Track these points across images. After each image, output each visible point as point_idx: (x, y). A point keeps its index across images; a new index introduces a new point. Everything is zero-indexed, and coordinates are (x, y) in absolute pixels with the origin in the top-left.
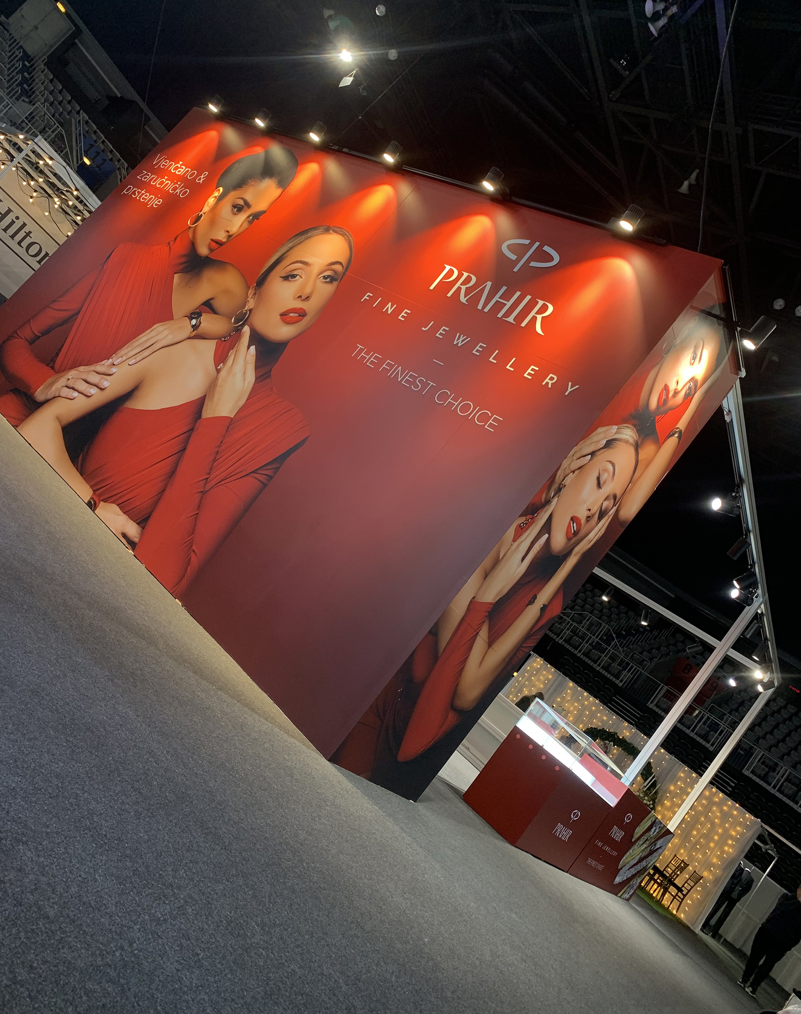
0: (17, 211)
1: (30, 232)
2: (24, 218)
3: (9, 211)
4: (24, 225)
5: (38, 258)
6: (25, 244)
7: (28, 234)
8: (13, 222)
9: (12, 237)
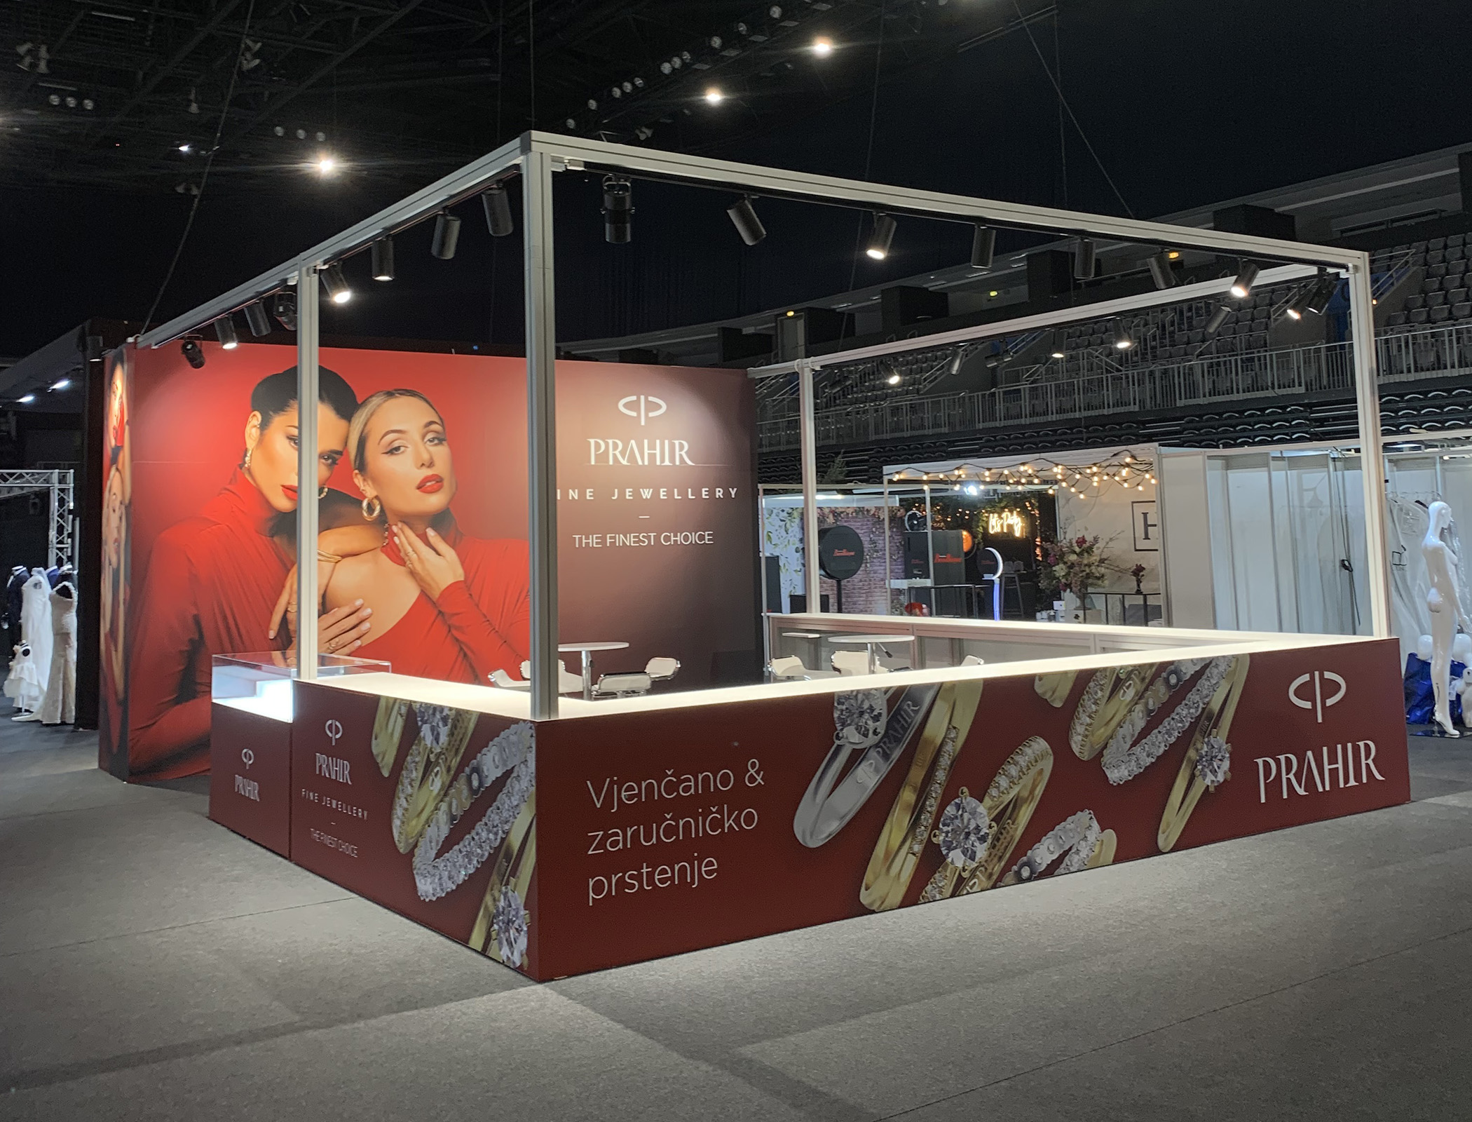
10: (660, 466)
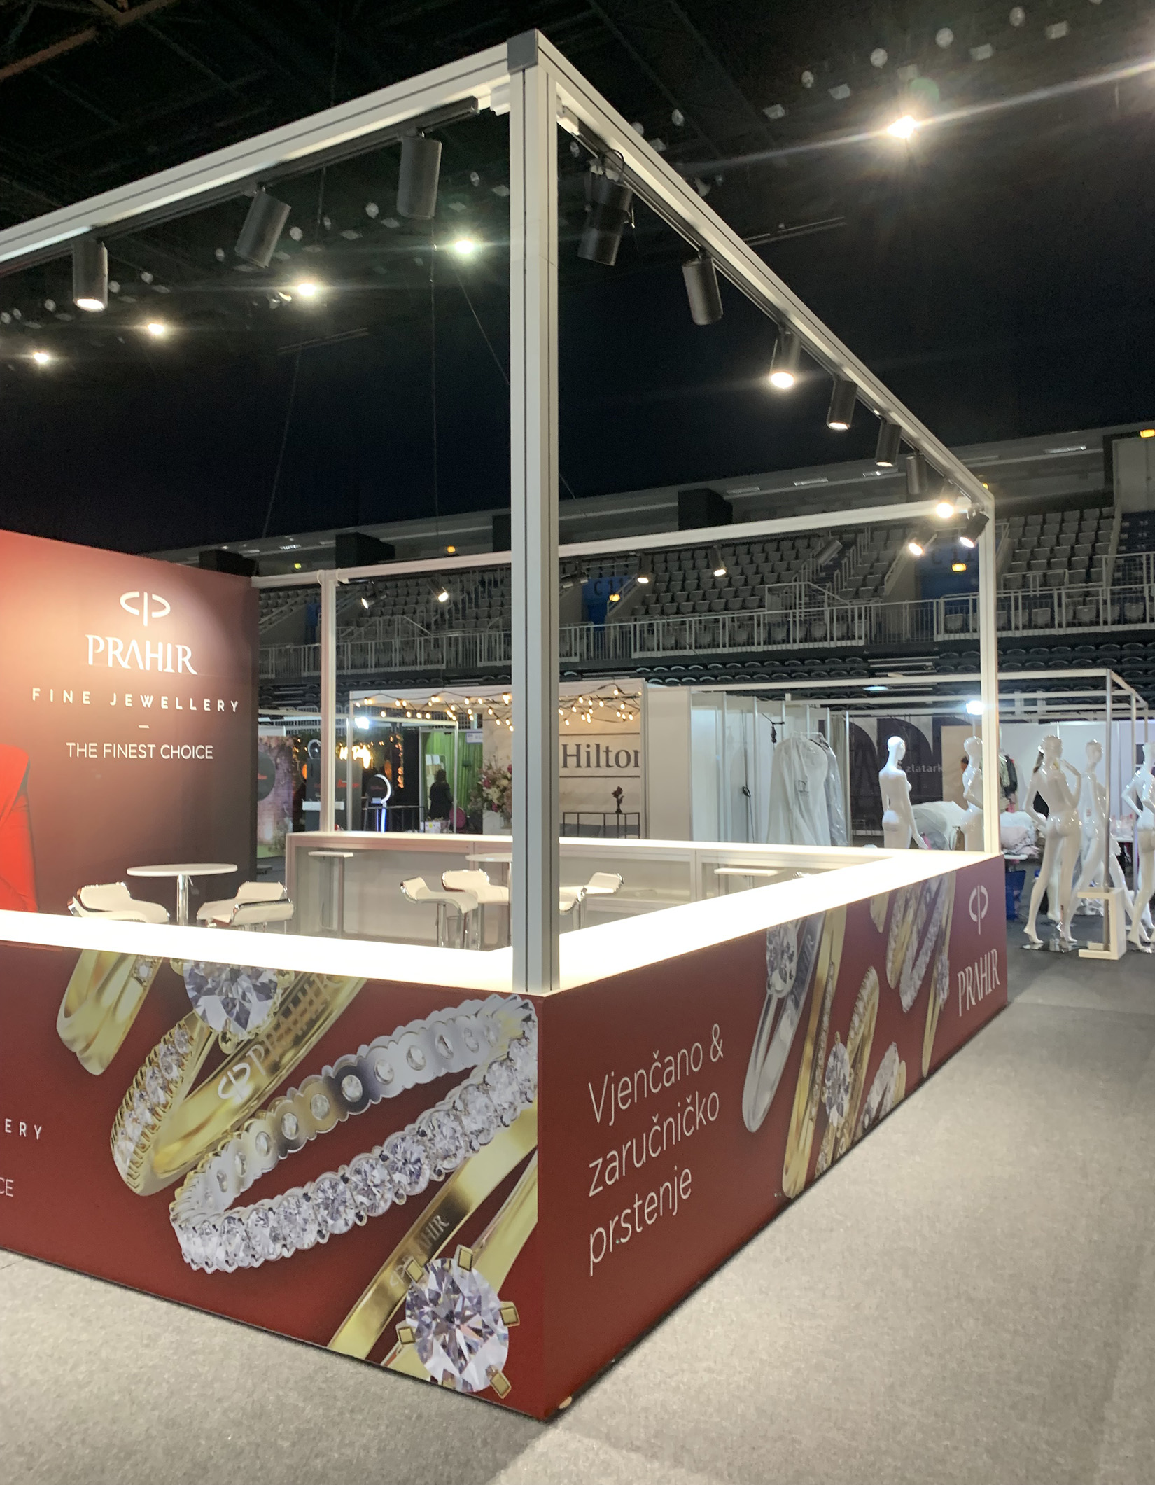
0: (583, 741)
1: (607, 748)
2: (593, 741)
3: (578, 746)
4: (598, 746)
5: (632, 762)
6: (612, 762)
7: (607, 751)
8: (588, 753)
9: (598, 765)
10: (163, 672)
